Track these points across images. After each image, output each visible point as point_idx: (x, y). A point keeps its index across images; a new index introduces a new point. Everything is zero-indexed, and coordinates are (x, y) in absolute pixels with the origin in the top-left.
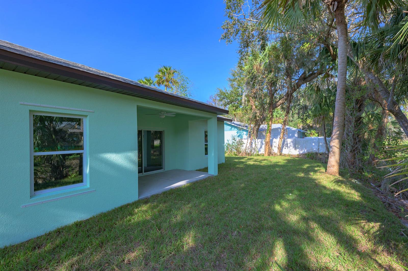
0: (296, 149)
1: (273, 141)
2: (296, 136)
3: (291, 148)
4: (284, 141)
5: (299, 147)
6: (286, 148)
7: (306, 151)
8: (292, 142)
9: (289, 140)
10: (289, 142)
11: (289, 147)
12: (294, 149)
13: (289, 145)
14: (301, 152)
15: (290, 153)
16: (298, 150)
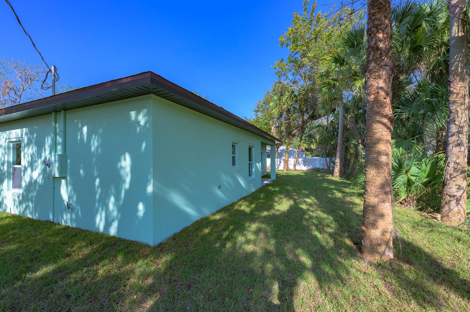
0: (305, 166)
1: (289, 160)
2: (304, 156)
3: (302, 165)
4: (297, 160)
5: (307, 164)
6: (298, 165)
7: (311, 167)
8: (302, 161)
9: (300, 160)
10: (300, 161)
11: (300, 165)
12: (303, 166)
13: (300, 163)
14: (309, 168)
15: (301, 169)
16: (306, 167)
